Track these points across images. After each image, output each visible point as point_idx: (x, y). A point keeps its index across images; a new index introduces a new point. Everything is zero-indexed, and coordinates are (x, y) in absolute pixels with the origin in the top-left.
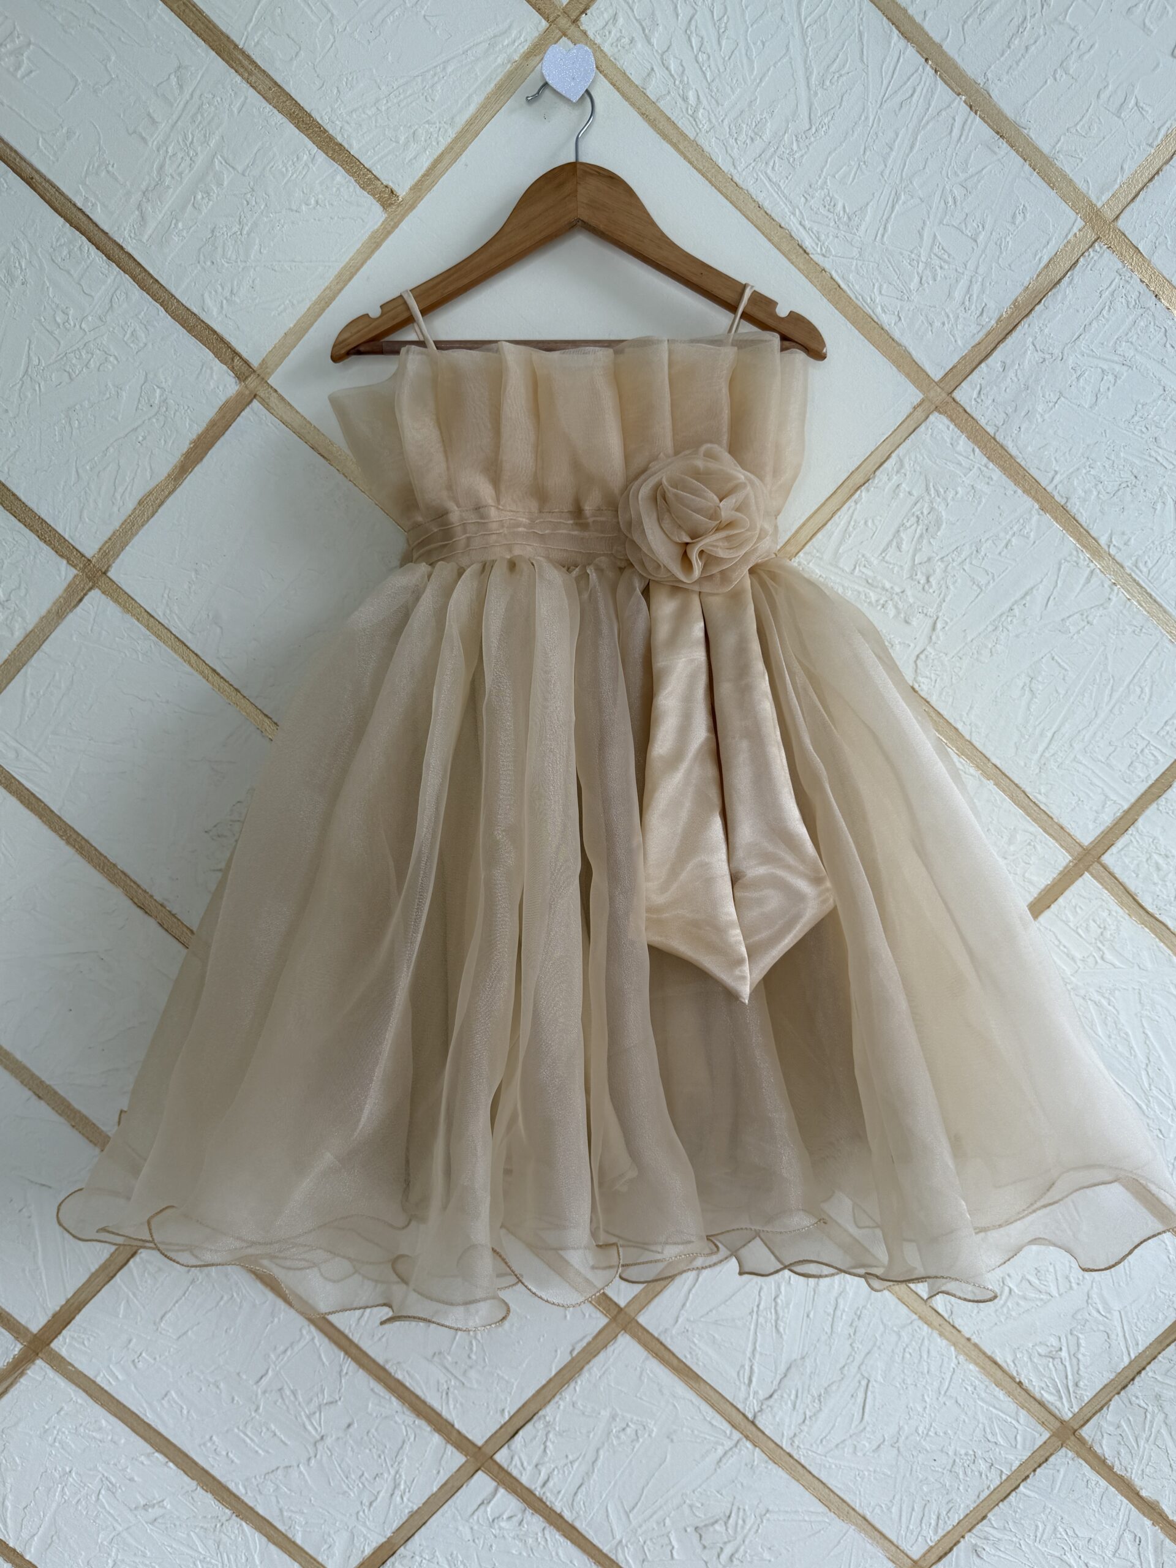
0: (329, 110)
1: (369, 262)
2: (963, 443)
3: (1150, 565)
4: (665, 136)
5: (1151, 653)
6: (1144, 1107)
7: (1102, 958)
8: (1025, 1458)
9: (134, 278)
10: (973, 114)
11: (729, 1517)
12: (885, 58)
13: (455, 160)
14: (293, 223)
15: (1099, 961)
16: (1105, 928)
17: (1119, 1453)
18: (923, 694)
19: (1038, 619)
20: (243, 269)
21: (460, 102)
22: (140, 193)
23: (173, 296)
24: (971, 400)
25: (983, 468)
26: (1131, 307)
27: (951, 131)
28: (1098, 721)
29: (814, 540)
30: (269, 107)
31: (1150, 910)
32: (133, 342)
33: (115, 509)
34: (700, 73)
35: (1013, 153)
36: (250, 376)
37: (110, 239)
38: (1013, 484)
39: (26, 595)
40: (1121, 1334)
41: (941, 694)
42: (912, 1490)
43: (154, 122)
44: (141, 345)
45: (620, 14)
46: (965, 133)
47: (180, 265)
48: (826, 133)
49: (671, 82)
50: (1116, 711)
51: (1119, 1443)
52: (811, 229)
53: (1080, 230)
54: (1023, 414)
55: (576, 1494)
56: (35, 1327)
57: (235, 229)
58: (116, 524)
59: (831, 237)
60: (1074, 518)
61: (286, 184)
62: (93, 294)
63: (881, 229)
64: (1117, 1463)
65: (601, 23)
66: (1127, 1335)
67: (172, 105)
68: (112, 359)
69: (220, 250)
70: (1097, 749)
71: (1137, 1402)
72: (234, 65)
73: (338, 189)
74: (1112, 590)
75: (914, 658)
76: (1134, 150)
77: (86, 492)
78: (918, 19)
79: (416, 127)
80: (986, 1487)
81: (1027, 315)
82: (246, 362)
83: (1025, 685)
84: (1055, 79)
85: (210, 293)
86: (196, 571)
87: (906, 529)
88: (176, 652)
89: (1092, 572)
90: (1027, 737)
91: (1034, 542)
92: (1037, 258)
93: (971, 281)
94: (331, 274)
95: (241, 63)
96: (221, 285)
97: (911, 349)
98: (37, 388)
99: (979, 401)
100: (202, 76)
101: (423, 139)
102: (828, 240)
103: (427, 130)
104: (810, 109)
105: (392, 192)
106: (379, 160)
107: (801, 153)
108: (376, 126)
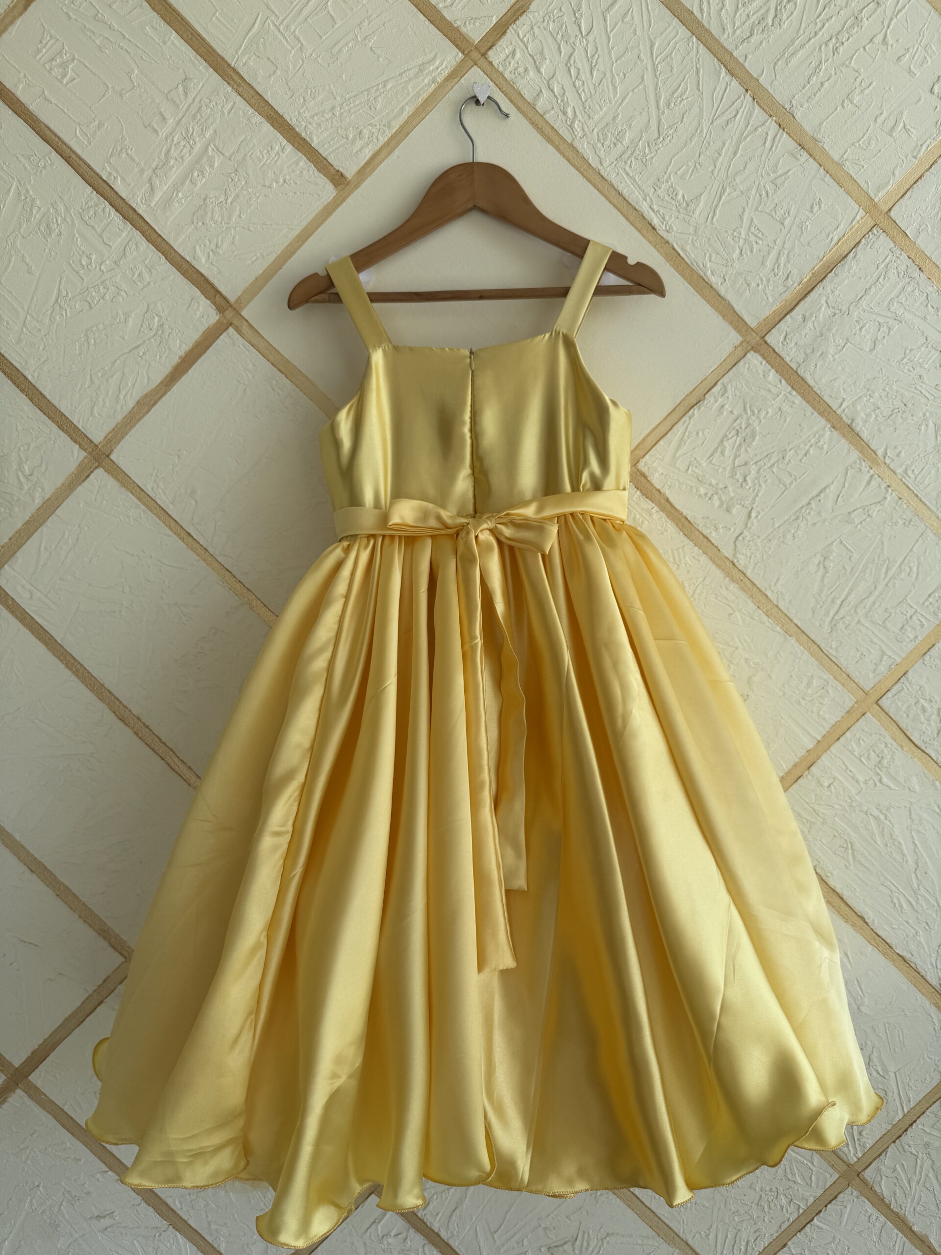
0: (297, 113)
1: (322, 227)
2: (772, 375)
3: (916, 472)
4: (549, 140)
5: (917, 540)
6: (914, 903)
7: (880, 781)
8: (819, 1195)
9: (143, 233)
10: (781, 130)
11: (576, 1239)
12: (715, 89)
13: (389, 154)
14: (266, 196)
15: (878, 783)
16: (882, 757)
17: (895, 1194)
18: (740, 567)
19: (830, 511)
20: (226, 229)
21: (396, 111)
22: (150, 171)
23: (172, 247)
24: (778, 343)
25: (787, 395)
26: (901, 276)
27: (765, 142)
28: (877, 593)
29: (657, 446)
30: (251, 111)
31: (916, 742)
32: (140, 281)
33: (119, 407)
34: (576, 94)
35: (811, 160)
36: (227, 309)
37: (126, 203)
38: (810, 408)
39: (46, 470)
40: (896, 1091)
41: (754, 568)
42: (727, 1221)
43: (164, 119)
44: (146, 283)
45: (517, 50)
46: (776, 144)
47: (179, 225)
48: (670, 141)
49: (554, 101)
50: (890, 585)
51: (895, 1185)
52: (658, 211)
53: (862, 218)
54: (818, 354)
55: (451, 1215)
56: (17, 1062)
57: (222, 199)
58: (119, 418)
59: (673, 218)
60: (858, 435)
61: (262, 166)
62: (111, 244)
63: (711, 213)
64: (893, 1201)
65: (503, 56)
66: (901, 1093)
67: (178, 107)
68: (123, 293)
69: (209, 215)
70: (876, 615)
71: (910, 1150)
72: (227, 79)
73: (301, 172)
74: (887, 491)
75: (734, 539)
76: (903, 161)
77: (97, 393)
78: (741, 60)
79: (362, 127)
80: (786, 1219)
81: (821, 281)
82: (225, 298)
83: (820, 563)
84: (843, 107)
85: (200, 246)
86: (179, 456)
87: (728, 439)
88: (160, 519)
89: (872, 476)
90: (821, 603)
91: (827, 453)
92: (830, 238)
93: (779, 254)
94: (293, 234)
95: (232, 77)
96: (209, 240)
97: (733, 303)
98: (64, 314)
99: (785, 343)
100: (203, 86)
101: (367, 136)
102: (671, 220)
103: (370, 131)
104: (659, 123)
105: (342, 175)
106: (333, 151)
107: (652, 155)
108: (332, 127)
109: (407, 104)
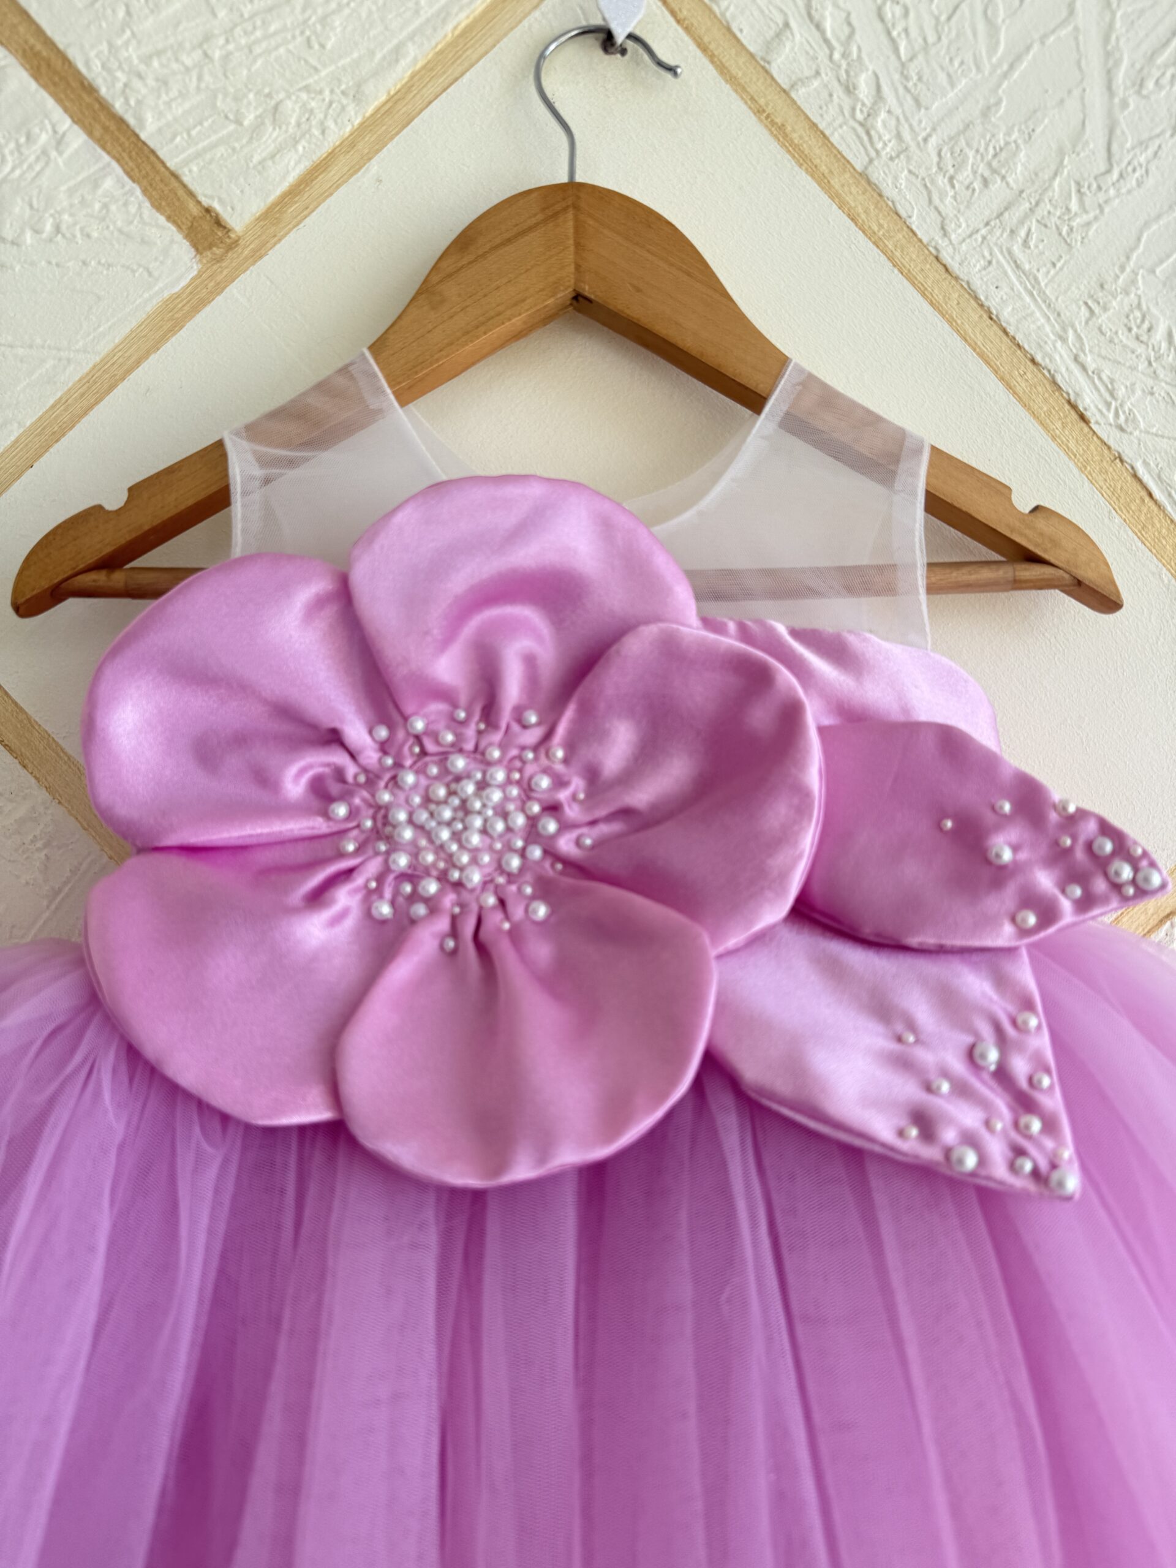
0: (104, 47)
1: (153, 358)
4: (802, 159)
13: (355, 170)
21: (379, 56)
34: (884, 39)
48: (1139, 184)
49: (822, 54)
52: (1098, 373)
59: (1139, 393)
73: (105, 206)
79: (282, 95)
94: (71, 375)
101: (293, 121)
102: (1133, 399)
103: (304, 105)
104: (1111, 132)
105: (218, 222)
106: (198, 155)
107: (1085, 218)
108: (198, 88)
109: (411, 37)
